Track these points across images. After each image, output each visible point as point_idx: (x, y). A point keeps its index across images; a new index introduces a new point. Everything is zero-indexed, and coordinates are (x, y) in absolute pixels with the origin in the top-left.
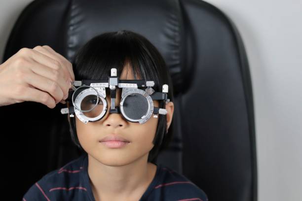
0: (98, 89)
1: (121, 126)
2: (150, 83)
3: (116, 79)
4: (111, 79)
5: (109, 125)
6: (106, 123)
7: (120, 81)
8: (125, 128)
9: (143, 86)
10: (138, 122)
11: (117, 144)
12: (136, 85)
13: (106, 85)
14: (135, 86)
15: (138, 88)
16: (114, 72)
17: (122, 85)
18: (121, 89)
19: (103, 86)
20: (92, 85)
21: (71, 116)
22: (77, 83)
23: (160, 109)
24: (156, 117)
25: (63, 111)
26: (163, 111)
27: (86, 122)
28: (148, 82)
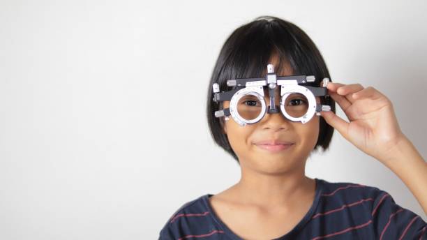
0: (254, 88)
1: (282, 129)
2: (311, 79)
3: (274, 76)
4: (269, 77)
5: (267, 128)
6: (265, 126)
7: (278, 78)
9: (304, 82)
10: (300, 122)
13: (263, 83)
14: (295, 82)
15: (299, 84)
16: (270, 68)
17: (280, 82)
18: (280, 87)
19: (260, 84)
20: (248, 84)
21: (227, 119)
22: (231, 83)
23: (323, 106)
24: (319, 114)
25: (218, 114)
26: (326, 108)
27: (244, 125)
28: (308, 77)
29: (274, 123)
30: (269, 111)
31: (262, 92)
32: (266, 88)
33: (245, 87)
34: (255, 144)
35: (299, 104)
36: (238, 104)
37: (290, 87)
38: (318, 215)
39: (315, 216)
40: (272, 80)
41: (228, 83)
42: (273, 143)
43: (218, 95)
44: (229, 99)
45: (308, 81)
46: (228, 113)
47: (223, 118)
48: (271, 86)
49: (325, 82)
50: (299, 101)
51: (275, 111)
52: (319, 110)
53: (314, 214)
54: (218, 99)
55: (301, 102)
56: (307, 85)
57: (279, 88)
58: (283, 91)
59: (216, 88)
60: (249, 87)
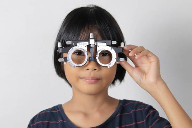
0: (82, 46)
1: (95, 70)
2: (114, 42)
3: (93, 40)
4: (91, 40)
5: (88, 69)
6: (87, 68)
8: (98, 71)
9: (110, 44)
10: (107, 67)
12: (105, 43)
13: (87, 44)
15: (107, 45)
16: (91, 35)
19: (85, 44)
20: (78, 44)
21: (65, 63)
22: (68, 43)
23: (121, 58)
24: (117, 63)
25: (60, 60)
26: (122, 60)
27: (75, 67)
28: (113, 42)
29: (91, 66)
30: (90, 60)
31: (86, 49)
32: (89, 47)
33: (76, 45)
34: (81, 78)
35: (106, 56)
36: (72, 55)
37: (102, 46)
38: (119, 114)
39: (117, 116)
40: (92, 42)
41: (67, 43)
42: (90, 79)
43: (61, 49)
44: (67, 52)
45: (113, 44)
46: (66, 60)
47: (63, 62)
48: (91, 46)
49: (122, 44)
50: (106, 54)
51: (93, 60)
52: (118, 60)
53: (117, 115)
54: (61, 51)
55: (107, 55)
56: (112, 46)
57: (96, 47)
58: (98, 49)
59: (60, 45)
60: (79, 46)
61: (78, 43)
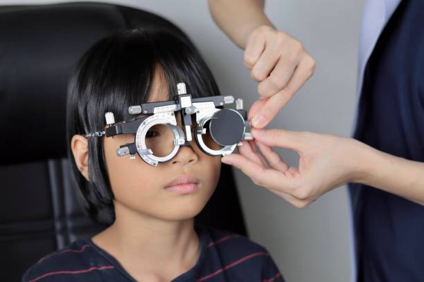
0: (164, 115)
2: (230, 100)
3: (189, 98)
4: (182, 99)
5: (174, 163)
8: (196, 163)
9: (222, 104)
11: (189, 188)
12: (212, 103)
14: (212, 105)
15: (217, 107)
16: (181, 88)
19: (170, 109)
20: (156, 110)
21: (132, 158)
22: (135, 110)
25: (121, 152)
27: (154, 164)
28: (226, 98)
33: (153, 114)
37: (206, 110)
40: (186, 102)
41: (131, 110)
45: (226, 102)
48: (187, 111)
58: (198, 118)
60: (157, 114)
61: (155, 108)
